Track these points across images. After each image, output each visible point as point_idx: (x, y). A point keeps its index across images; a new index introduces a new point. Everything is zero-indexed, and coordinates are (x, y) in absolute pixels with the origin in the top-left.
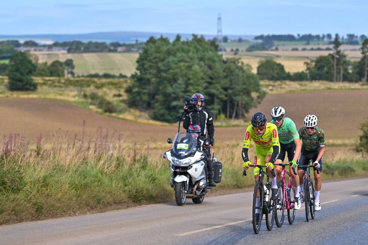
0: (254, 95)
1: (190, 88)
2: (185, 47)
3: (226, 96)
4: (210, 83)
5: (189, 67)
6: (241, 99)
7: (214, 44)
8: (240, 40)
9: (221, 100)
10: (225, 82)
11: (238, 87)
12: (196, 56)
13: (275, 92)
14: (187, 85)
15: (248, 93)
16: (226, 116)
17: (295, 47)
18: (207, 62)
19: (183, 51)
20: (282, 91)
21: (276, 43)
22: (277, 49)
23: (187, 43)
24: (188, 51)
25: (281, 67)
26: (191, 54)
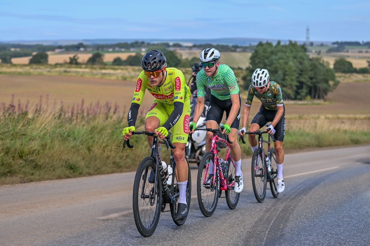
0: (331, 83)
1: (287, 77)
2: (284, 49)
3: (312, 83)
4: (301, 74)
5: (286, 63)
6: (322, 86)
7: (304, 48)
8: (322, 45)
9: (308, 86)
10: (311, 74)
11: (320, 77)
12: (291, 55)
13: (346, 81)
14: (285, 75)
15: (326, 81)
16: (311, 97)
17: (360, 50)
18: (299, 60)
19: (282, 51)
20: (350, 81)
21: (347, 47)
22: (347, 51)
23: (285, 46)
24: (285, 52)
25: (350, 64)
26: (287, 54)
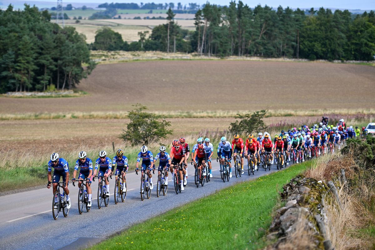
0: (84, 65)
1: (20, 58)
2: (17, 17)
3: (56, 66)
4: (40, 54)
5: (20, 38)
6: (71, 70)
7: (46, 15)
8: (84, 8)
9: (51, 70)
10: (55, 53)
11: (68, 58)
12: (26, 26)
13: (107, 62)
14: (17, 55)
15: (78, 64)
16: (56, 87)
17: (137, 16)
18: (37, 32)
19: (14, 21)
20: (115, 61)
21: (119, 11)
22: (120, 18)
23: (18, 13)
24: (19, 22)
25: (119, 36)
26: (22, 25)
